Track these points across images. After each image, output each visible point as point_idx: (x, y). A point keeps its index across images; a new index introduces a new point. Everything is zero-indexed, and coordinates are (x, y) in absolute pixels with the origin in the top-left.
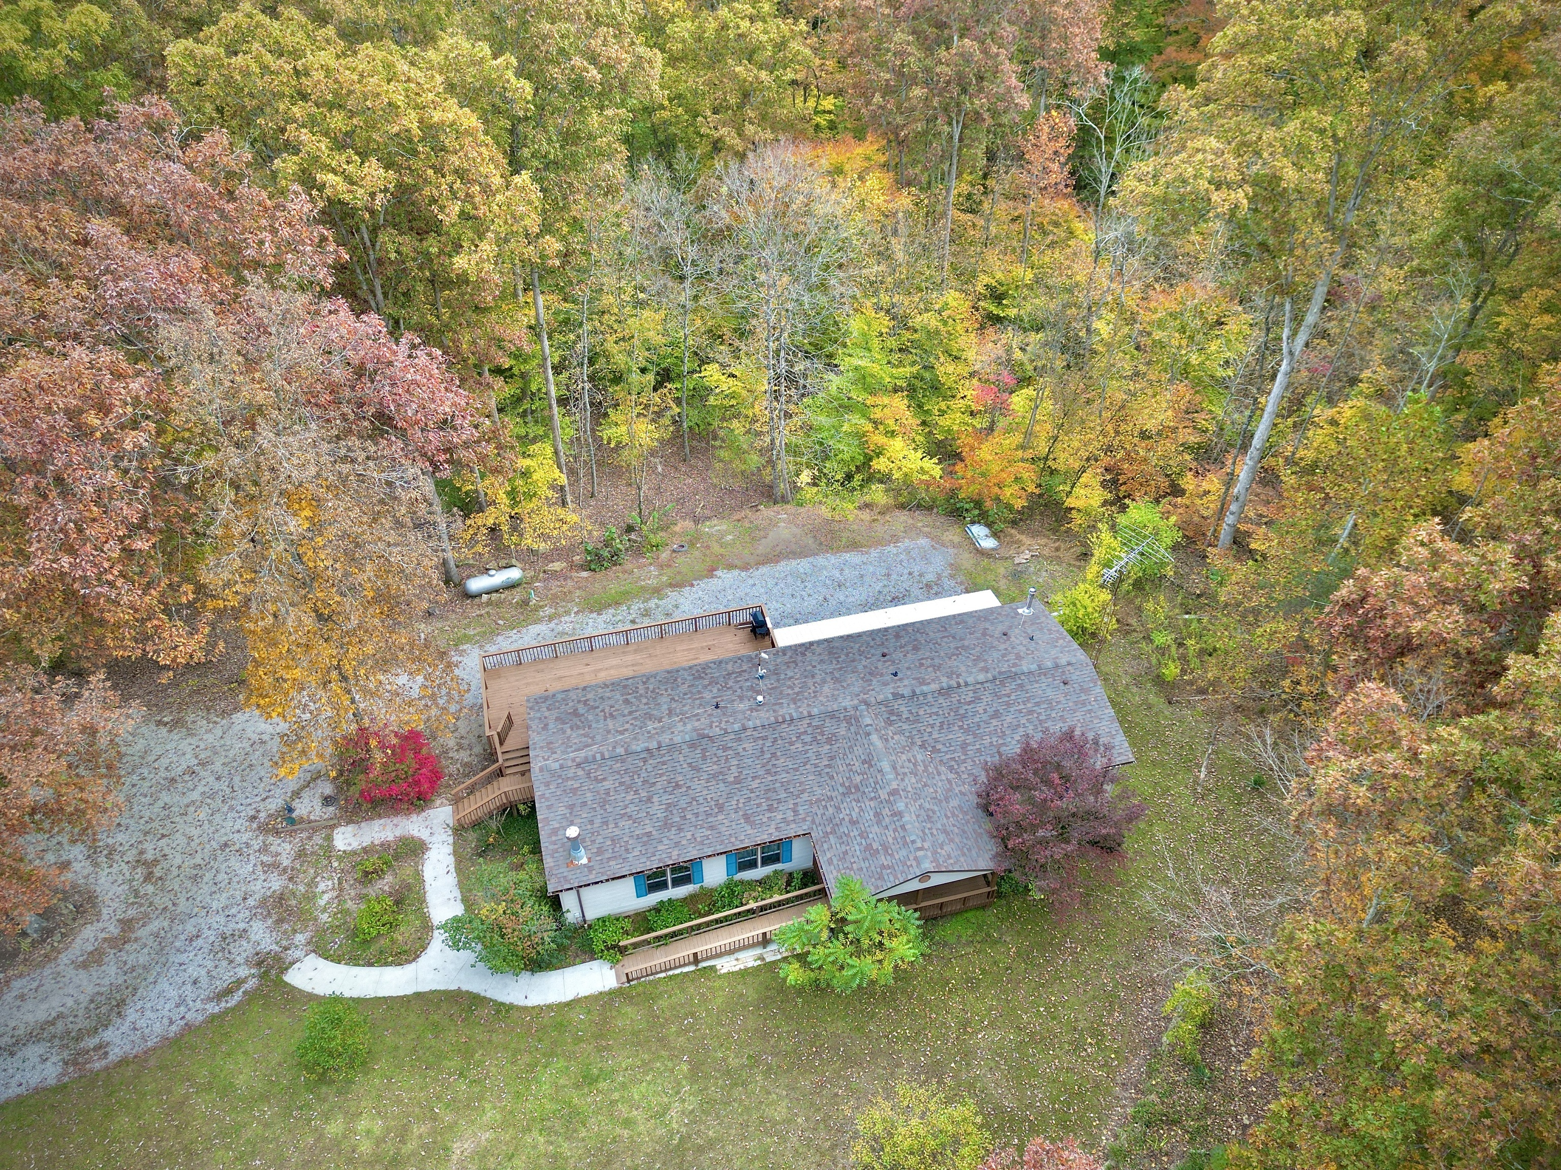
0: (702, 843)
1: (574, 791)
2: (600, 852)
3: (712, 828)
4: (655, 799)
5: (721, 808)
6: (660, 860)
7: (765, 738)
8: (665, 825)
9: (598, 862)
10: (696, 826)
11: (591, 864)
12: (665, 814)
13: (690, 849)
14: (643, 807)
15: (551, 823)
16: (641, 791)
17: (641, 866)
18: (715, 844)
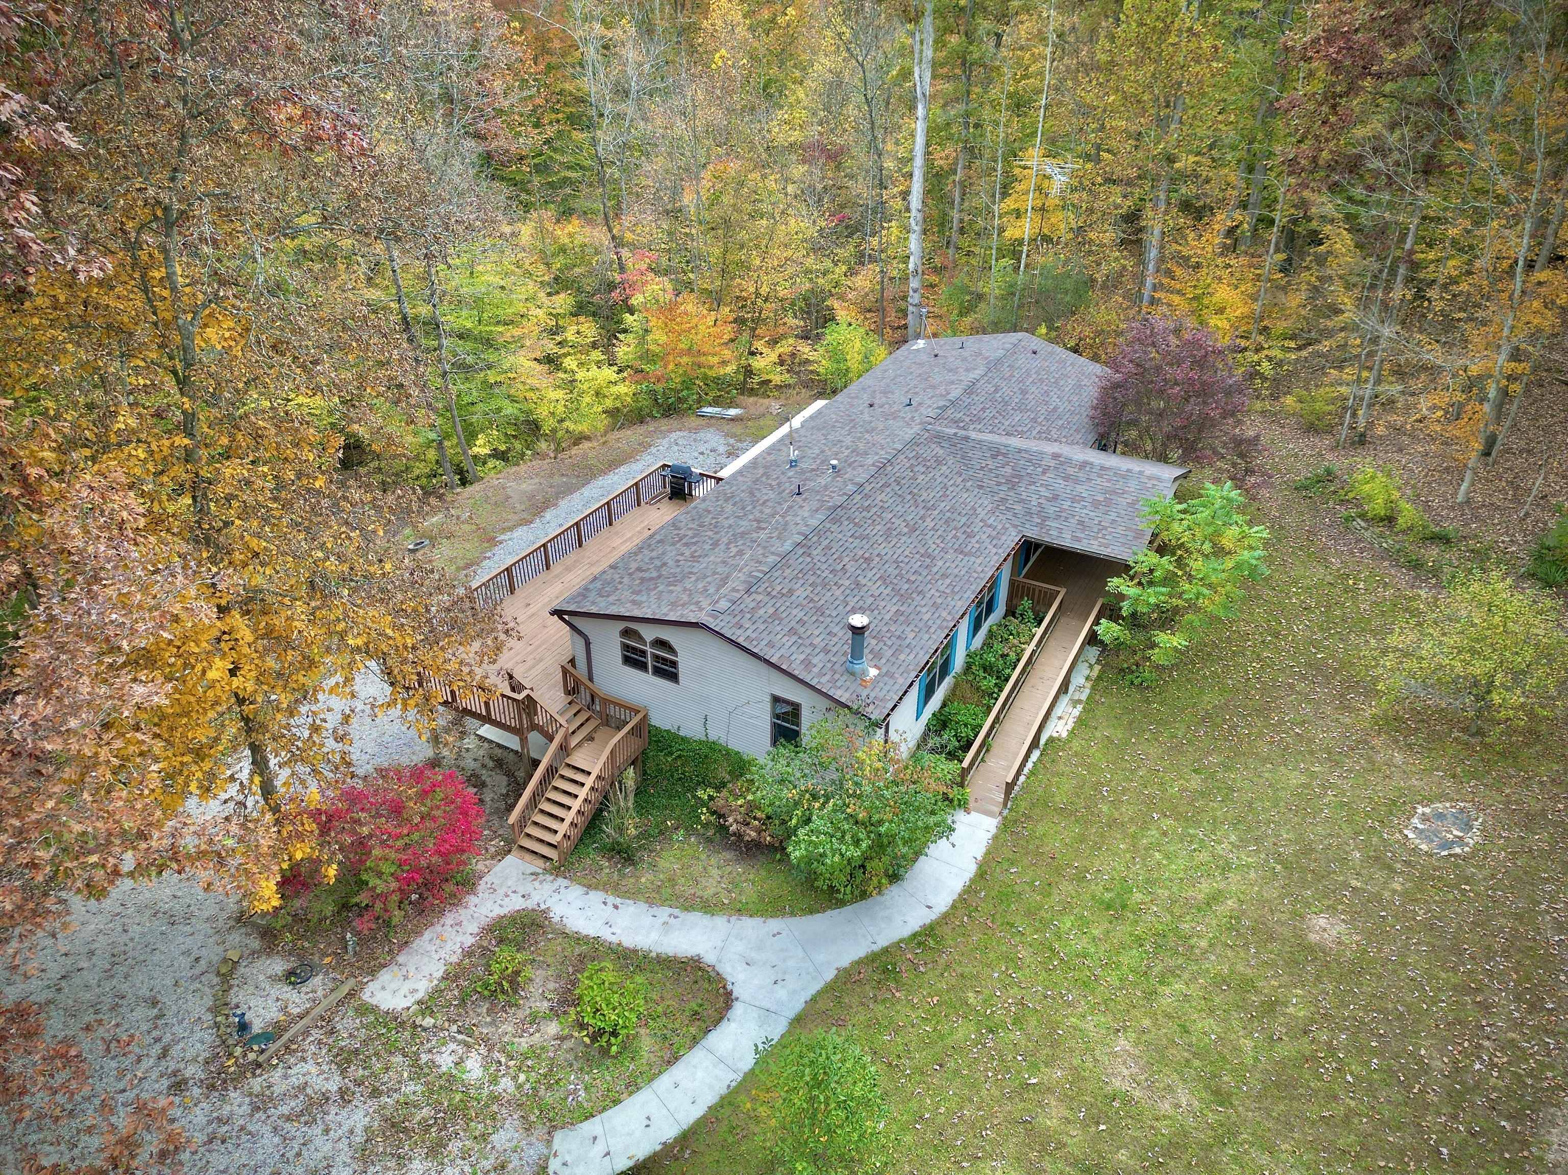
2: (876, 655)
4: (862, 580)
5: (930, 556)
7: (887, 485)
8: (904, 598)
9: (889, 664)
10: (929, 582)
11: (884, 670)
12: (889, 589)
13: (952, 603)
14: (862, 593)
15: (792, 658)
16: (841, 582)
17: (930, 642)
18: (967, 586)
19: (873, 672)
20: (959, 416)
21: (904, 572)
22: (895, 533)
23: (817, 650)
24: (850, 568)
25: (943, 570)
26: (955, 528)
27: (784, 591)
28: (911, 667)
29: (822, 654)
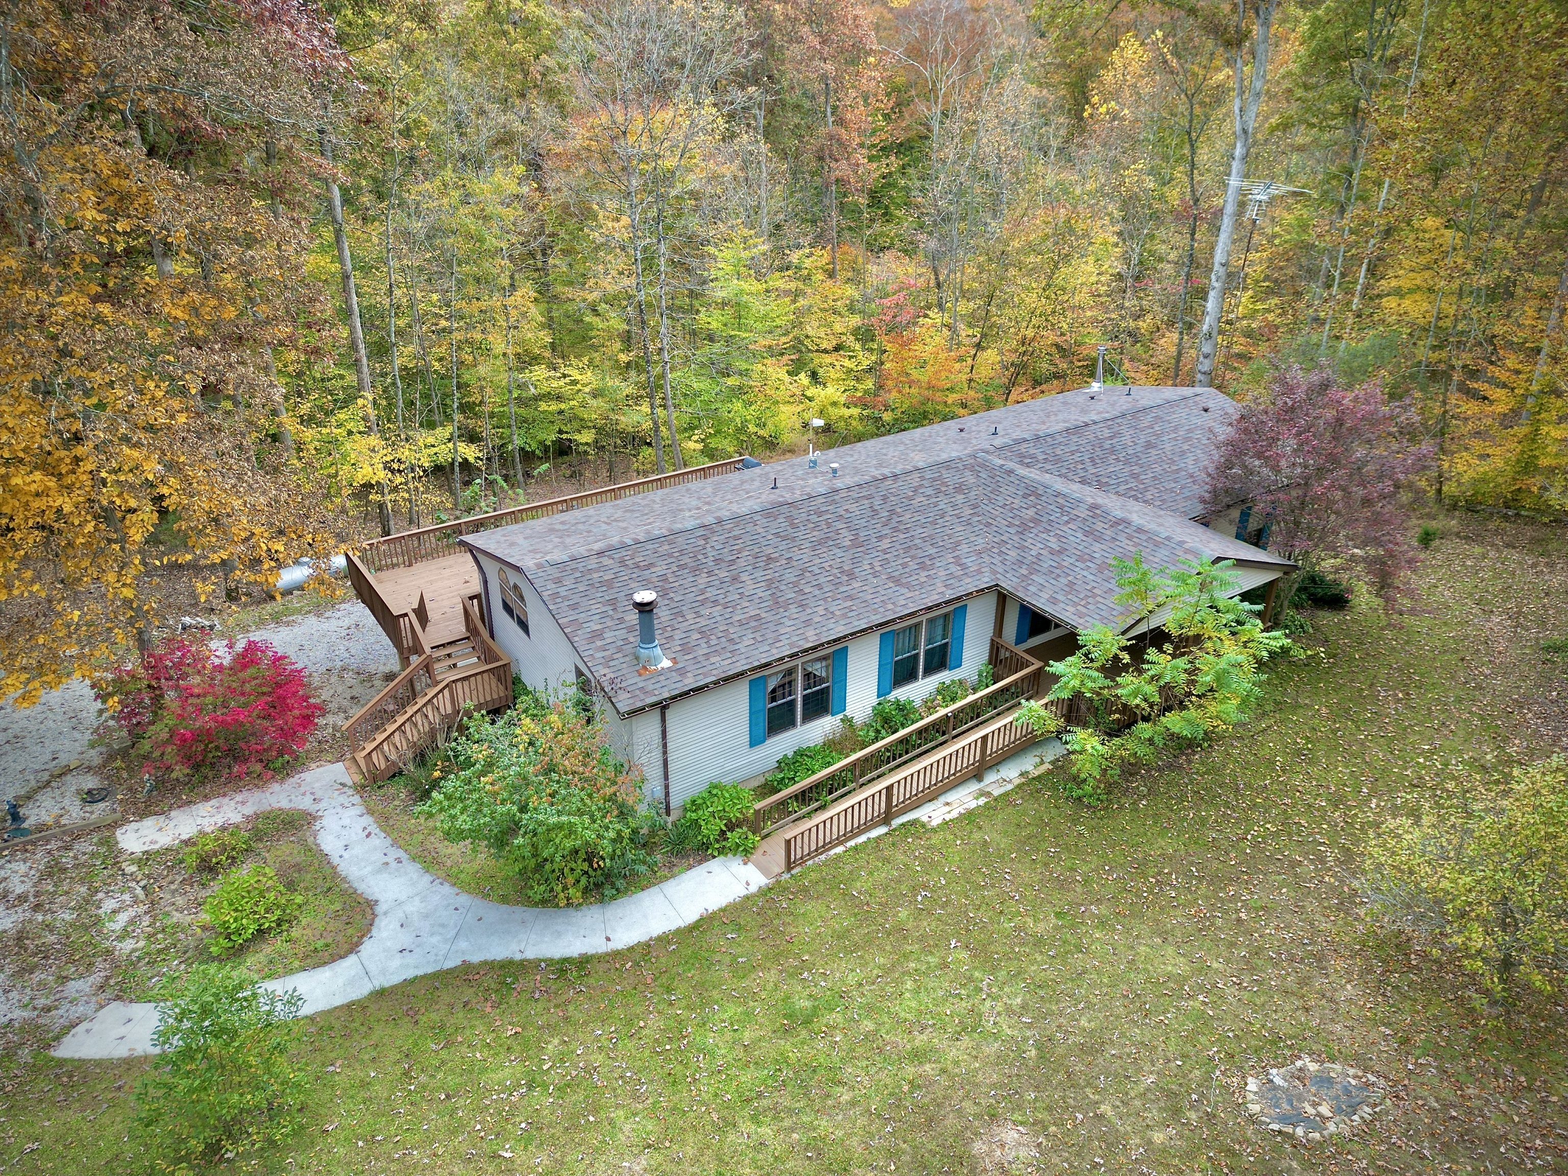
0: (845, 616)
1: (609, 584)
2: (686, 648)
3: (851, 598)
4: (744, 577)
5: (851, 575)
6: (791, 645)
7: (870, 497)
8: (777, 604)
9: (693, 662)
10: (825, 599)
11: (680, 666)
12: (769, 592)
13: (832, 626)
14: (731, 588)
15: (585, 625)
16: (717, 572)
17: (764, 655)
18: (866, 615)
19: (666, 663)
20: (1032, 451)
21: (803, 582)
22: (831, 543)
23: (623, 626)
24: (741, 563)
25: (854, 592)
26: (911, 557)
27: (642, 564)
28: (714, 672)
29: (625, 631)
